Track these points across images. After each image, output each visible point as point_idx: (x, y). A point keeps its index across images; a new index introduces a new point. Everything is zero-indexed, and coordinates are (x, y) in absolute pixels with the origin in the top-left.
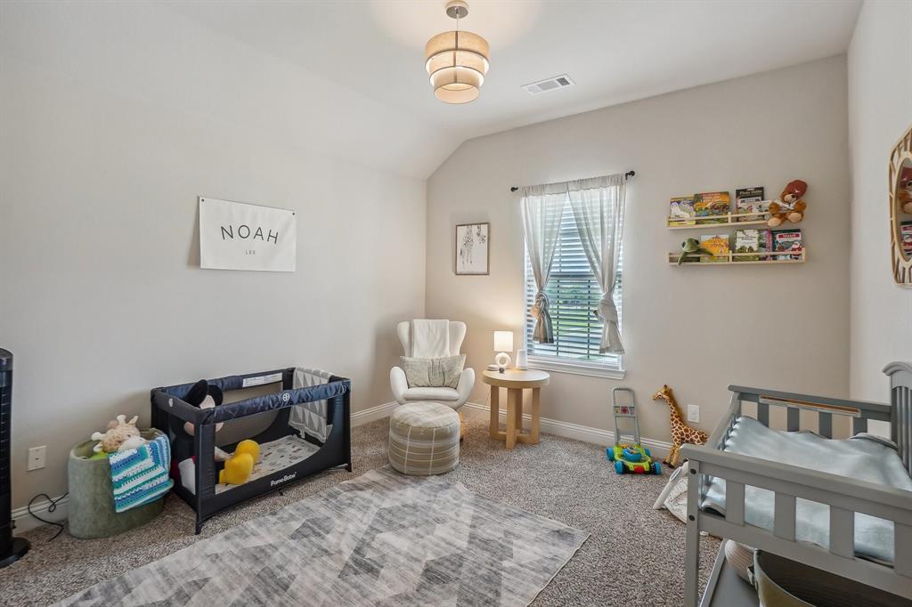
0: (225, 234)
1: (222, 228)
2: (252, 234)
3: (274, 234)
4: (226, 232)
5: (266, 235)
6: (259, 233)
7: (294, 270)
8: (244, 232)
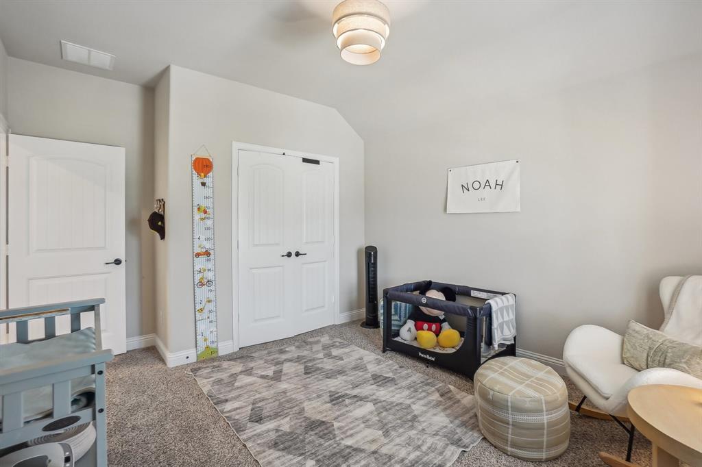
0: (464, 189)
1: (462, 186)
2: (483, 185)
3: (499, 183)
4: (465, 188)
5: (493, 185)
6: (487, 184)
7: (519, 210)
8: (476, 185)
